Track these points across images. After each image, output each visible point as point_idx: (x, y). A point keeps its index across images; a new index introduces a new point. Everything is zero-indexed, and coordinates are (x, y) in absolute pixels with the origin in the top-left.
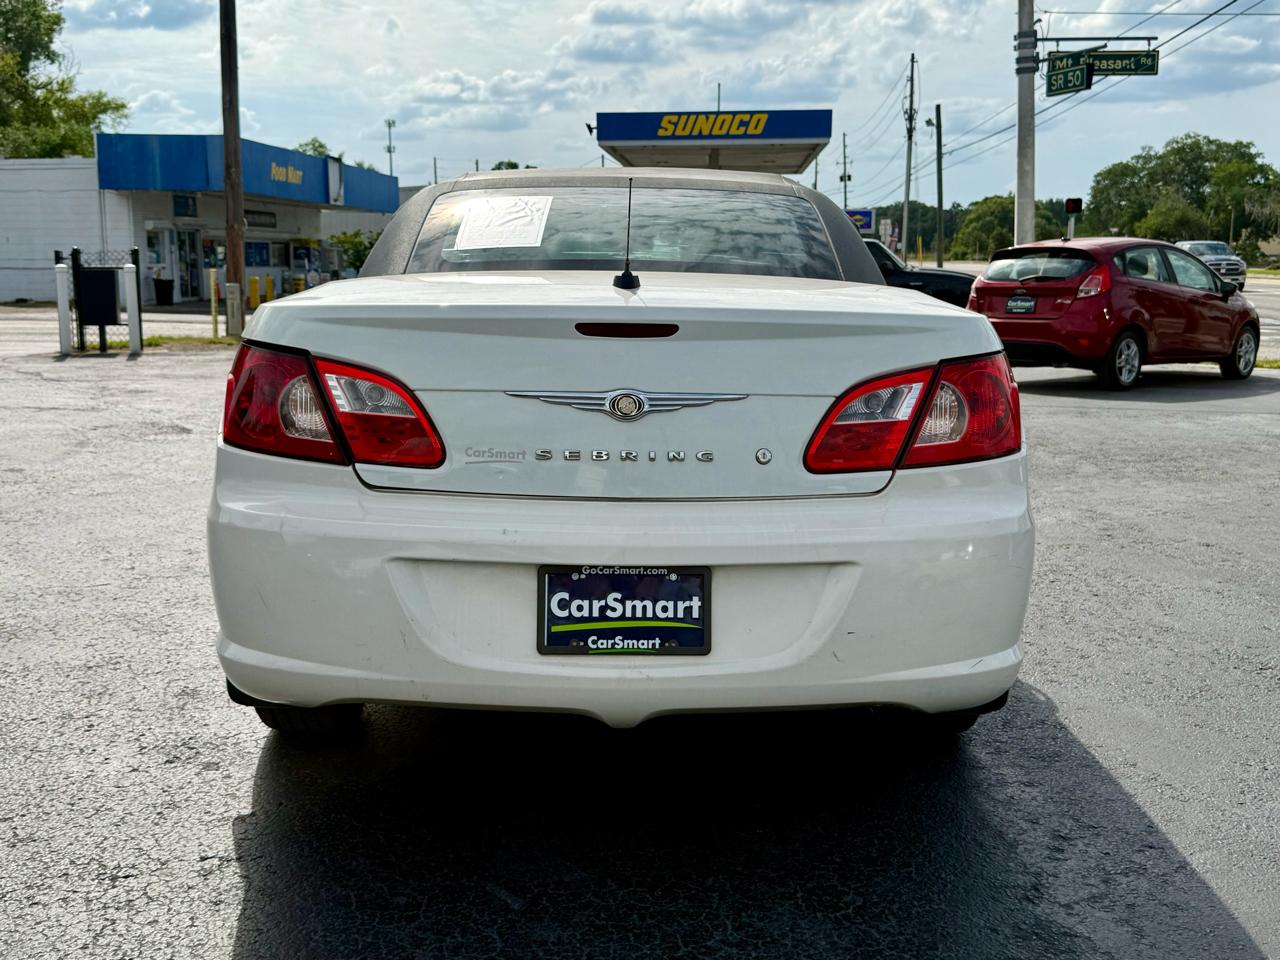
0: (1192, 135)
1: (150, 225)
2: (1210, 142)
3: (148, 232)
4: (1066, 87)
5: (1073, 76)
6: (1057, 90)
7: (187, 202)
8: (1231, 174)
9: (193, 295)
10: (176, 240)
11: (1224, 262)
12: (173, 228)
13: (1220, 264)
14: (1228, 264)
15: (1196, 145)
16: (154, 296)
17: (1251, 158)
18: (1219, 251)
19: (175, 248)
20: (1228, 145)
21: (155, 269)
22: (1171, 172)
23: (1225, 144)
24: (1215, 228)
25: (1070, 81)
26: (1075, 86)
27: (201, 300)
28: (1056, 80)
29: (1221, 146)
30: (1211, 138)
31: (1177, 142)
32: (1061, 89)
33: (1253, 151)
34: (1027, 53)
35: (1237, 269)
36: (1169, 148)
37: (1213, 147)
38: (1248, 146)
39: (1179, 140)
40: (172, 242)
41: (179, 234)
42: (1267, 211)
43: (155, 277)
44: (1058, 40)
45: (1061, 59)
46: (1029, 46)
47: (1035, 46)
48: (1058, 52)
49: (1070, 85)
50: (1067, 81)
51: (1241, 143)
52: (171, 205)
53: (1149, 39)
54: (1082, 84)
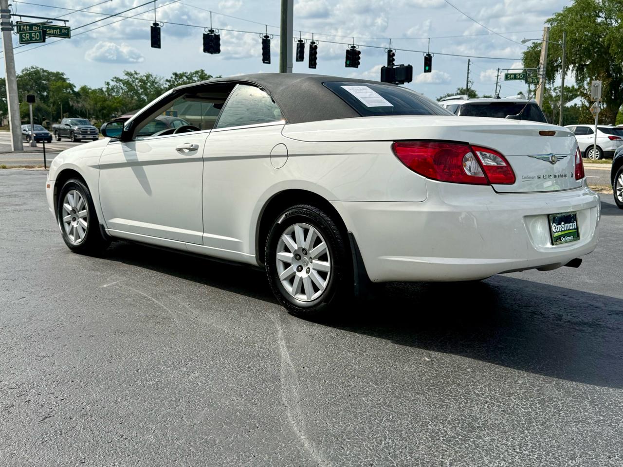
0: (34, 67)
2: (44, 71)
4: (31, 40)
5: (35, 35)
6: (25, 41)
8: (59, 87)
11: (89, 129)
13: (87, 130)
14: (91, 130)
15: (37, 72)
17: (64, 80)
18: (83, 123)
20: (53, 73)
22: (27, 84)
23: (51, 72)
24: (54, 113)
25: (34, 37)
26: (36, 40)
28: (25, 36)
29: (49, 73)
30: (45, 69)
31: (28, 70)
32: (28, 40)
33: (65, 77)
34: (6, 20)
35: (95, 132)
36: (24, 73)
37: (45, 74)
38: (62, 74)
39: (28, 69)
42: (80, 105)
44: (20, 16)
45: (24, 26)
46: (7, 17)
47: (10, 18)
48: (21, 22)
49: (33, 39)
50: (31, 37)
51: (59, 73)
53: (65, 21)
54: (40, 39)
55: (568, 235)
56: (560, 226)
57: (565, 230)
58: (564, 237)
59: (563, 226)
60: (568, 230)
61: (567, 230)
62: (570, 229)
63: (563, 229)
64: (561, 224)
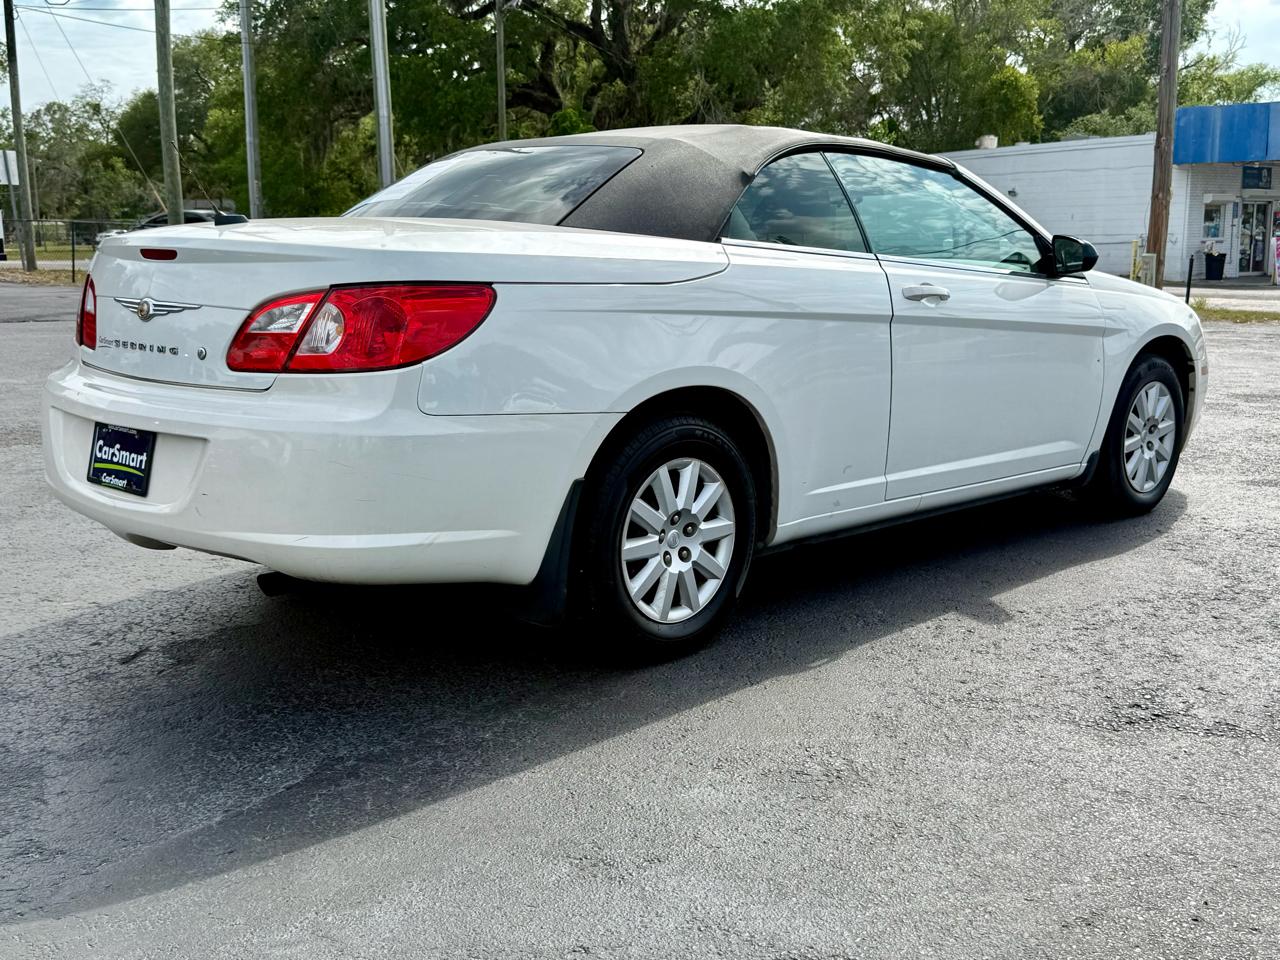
1: (1209, 198)
3: (1207, 205)
7: (1260, 174)
9: (1254, 269)
10: (1240, 212)
12: (1238, 200)
16: (1204, 270)
19: (1238, 221)
21: (1208, 243)
27: (1265, 275)
40: (1235, 216)
41: (1245, 206)
43: (1206, 250)
52: (1240, 176)
55: (119, 475)
56: (112, 451)
57: (117, 463)
58: (110, 475)
59: (117, 453)
60: (125, 465)
61: (121, 464)
62: (129, 466)
63: (115, 460)
64: (113, 447)
